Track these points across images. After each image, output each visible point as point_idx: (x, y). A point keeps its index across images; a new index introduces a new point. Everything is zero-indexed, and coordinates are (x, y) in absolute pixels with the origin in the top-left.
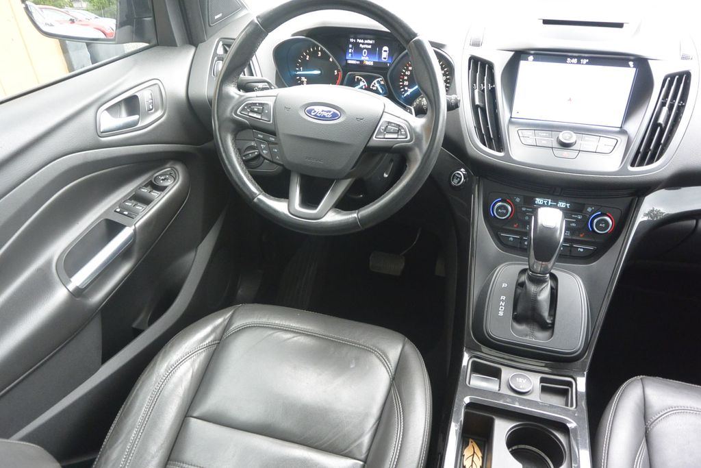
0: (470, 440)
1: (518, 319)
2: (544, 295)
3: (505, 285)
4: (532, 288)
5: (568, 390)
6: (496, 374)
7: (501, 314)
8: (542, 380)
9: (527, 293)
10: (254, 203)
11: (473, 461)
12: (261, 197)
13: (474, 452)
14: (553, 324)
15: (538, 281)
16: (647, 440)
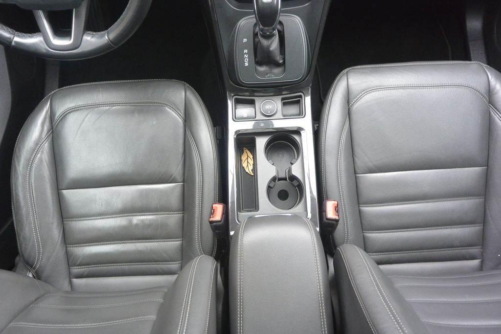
0: (244, 148)
1: (259, 63)
2: (274, 45)
3: (245, 40)
4: (265, 42)
5: (300, 100)
6: (252, 103)
7: (247, 64)
8: (283, 99)
9: (262, 46)
10: (13, 46)
11: (248, 162)
12: (17, 39)
13: (248, 156)
14: (284, 62)
15: (269, 37)
16: (349, 116)
